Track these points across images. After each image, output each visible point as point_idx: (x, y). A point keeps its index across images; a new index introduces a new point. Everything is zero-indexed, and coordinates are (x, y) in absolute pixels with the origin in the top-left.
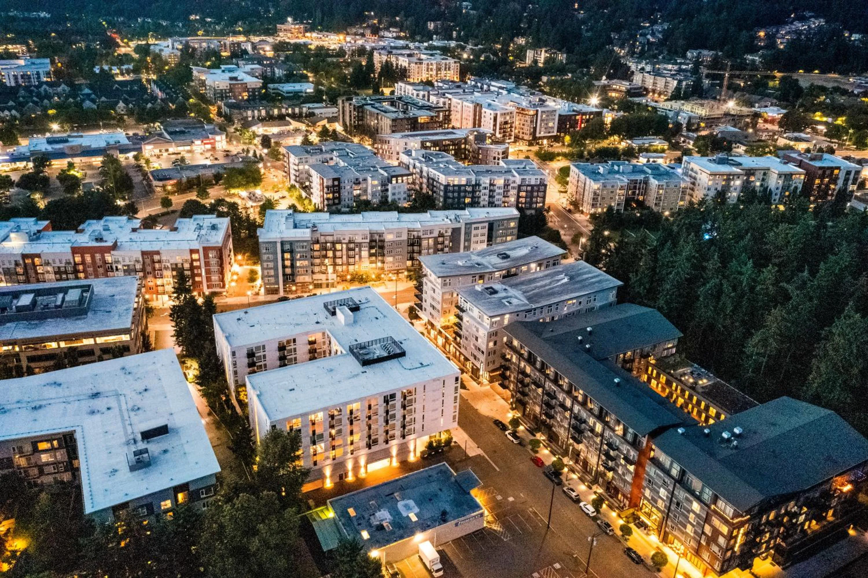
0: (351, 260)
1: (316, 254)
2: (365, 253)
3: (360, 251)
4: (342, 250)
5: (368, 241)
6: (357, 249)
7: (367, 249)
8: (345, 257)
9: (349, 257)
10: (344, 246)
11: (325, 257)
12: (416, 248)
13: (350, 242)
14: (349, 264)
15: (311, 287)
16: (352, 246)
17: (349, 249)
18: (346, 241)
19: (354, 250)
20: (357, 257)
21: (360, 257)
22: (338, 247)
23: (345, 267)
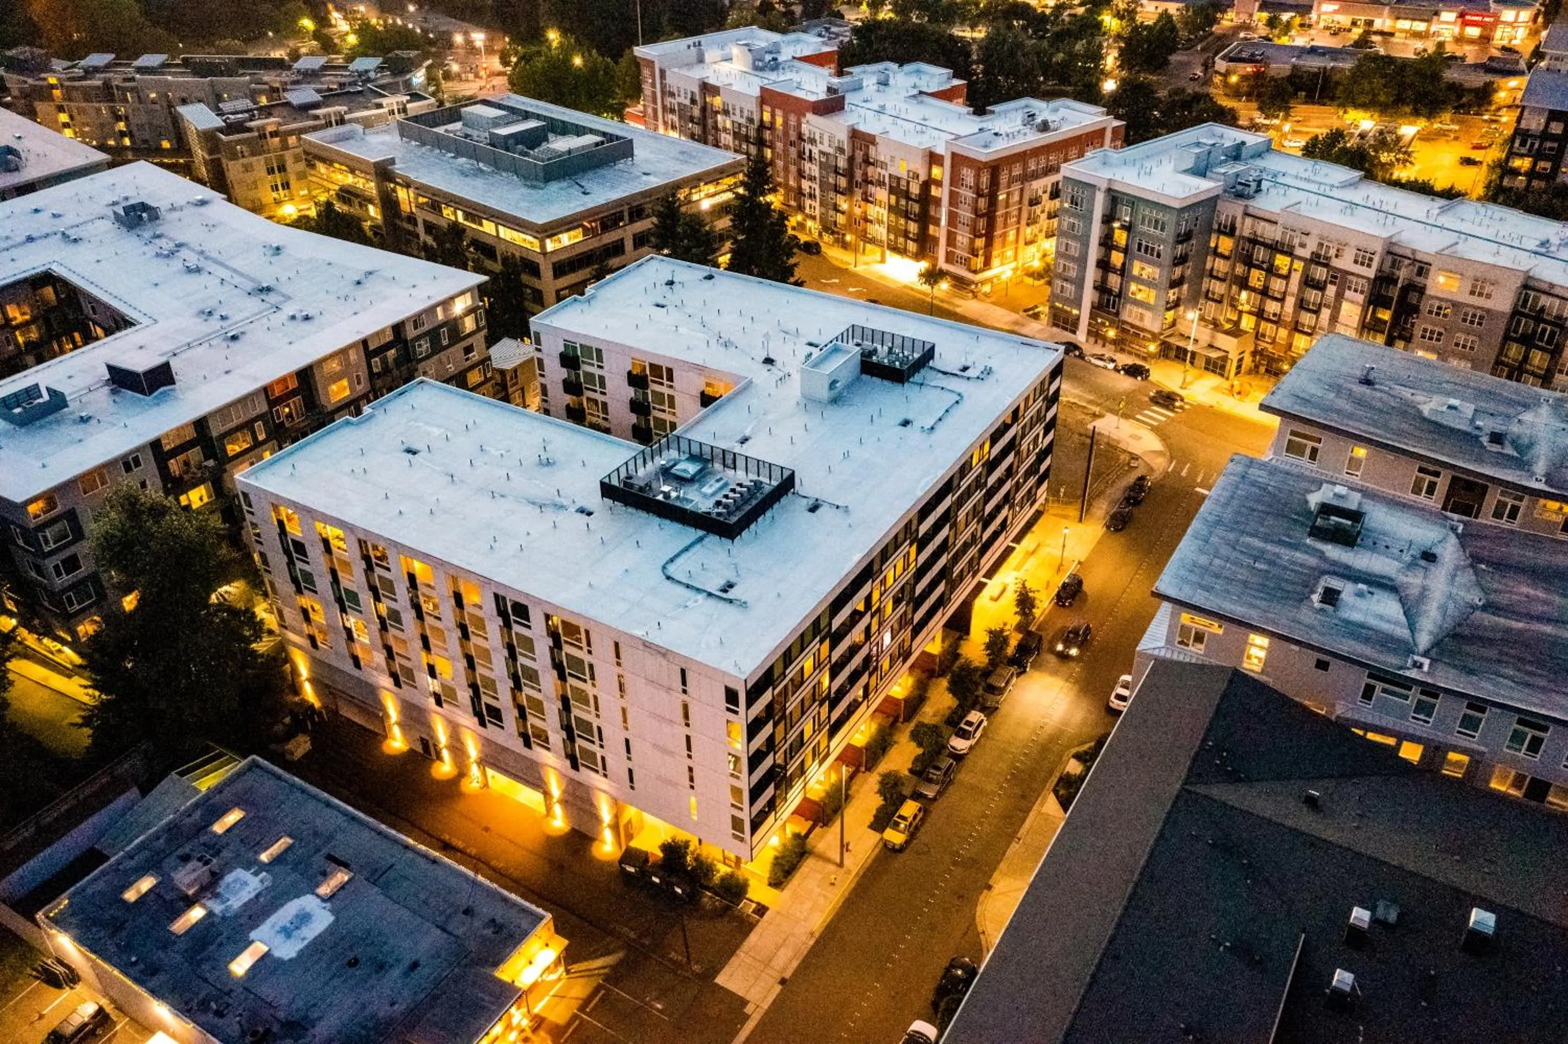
0: (1307, 319)
1: (1221, 266)
2: (1351, 312)
3: (1340, 296)
4: (1287, 277)
5: (1371, 273)
6: (1331, 290)
7: (1360, 298)
8: (1290, 301)
9: (1301, 305)
10: (1299, 265)
11: (1243, 283)
12: (1538, 359)
13: (1316, 259)
14: (1296, 328)
15: (1153, 348)
16: (1320, 273)
17: (1308, 282)
18: (1306, 253)
19: (1320, 287)
20: (1326, 313)
21: (1334, 319)
22: (1282, 261)
23: (1283, 333)
